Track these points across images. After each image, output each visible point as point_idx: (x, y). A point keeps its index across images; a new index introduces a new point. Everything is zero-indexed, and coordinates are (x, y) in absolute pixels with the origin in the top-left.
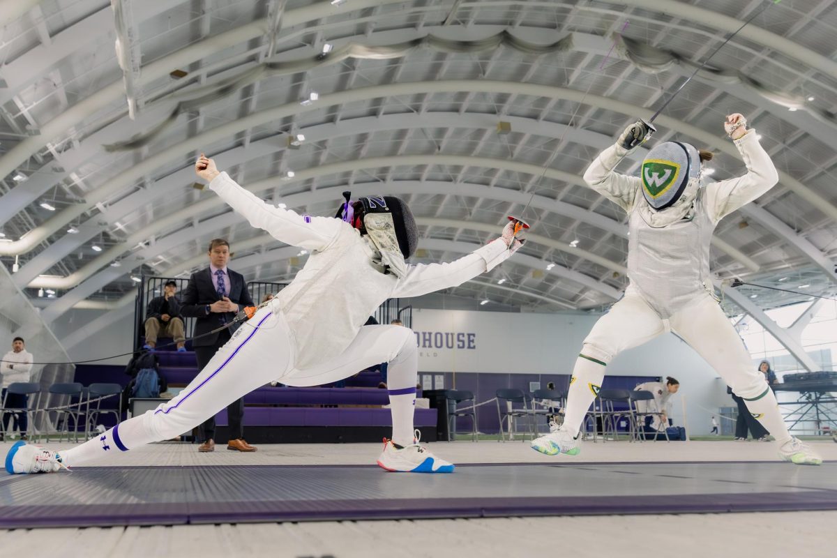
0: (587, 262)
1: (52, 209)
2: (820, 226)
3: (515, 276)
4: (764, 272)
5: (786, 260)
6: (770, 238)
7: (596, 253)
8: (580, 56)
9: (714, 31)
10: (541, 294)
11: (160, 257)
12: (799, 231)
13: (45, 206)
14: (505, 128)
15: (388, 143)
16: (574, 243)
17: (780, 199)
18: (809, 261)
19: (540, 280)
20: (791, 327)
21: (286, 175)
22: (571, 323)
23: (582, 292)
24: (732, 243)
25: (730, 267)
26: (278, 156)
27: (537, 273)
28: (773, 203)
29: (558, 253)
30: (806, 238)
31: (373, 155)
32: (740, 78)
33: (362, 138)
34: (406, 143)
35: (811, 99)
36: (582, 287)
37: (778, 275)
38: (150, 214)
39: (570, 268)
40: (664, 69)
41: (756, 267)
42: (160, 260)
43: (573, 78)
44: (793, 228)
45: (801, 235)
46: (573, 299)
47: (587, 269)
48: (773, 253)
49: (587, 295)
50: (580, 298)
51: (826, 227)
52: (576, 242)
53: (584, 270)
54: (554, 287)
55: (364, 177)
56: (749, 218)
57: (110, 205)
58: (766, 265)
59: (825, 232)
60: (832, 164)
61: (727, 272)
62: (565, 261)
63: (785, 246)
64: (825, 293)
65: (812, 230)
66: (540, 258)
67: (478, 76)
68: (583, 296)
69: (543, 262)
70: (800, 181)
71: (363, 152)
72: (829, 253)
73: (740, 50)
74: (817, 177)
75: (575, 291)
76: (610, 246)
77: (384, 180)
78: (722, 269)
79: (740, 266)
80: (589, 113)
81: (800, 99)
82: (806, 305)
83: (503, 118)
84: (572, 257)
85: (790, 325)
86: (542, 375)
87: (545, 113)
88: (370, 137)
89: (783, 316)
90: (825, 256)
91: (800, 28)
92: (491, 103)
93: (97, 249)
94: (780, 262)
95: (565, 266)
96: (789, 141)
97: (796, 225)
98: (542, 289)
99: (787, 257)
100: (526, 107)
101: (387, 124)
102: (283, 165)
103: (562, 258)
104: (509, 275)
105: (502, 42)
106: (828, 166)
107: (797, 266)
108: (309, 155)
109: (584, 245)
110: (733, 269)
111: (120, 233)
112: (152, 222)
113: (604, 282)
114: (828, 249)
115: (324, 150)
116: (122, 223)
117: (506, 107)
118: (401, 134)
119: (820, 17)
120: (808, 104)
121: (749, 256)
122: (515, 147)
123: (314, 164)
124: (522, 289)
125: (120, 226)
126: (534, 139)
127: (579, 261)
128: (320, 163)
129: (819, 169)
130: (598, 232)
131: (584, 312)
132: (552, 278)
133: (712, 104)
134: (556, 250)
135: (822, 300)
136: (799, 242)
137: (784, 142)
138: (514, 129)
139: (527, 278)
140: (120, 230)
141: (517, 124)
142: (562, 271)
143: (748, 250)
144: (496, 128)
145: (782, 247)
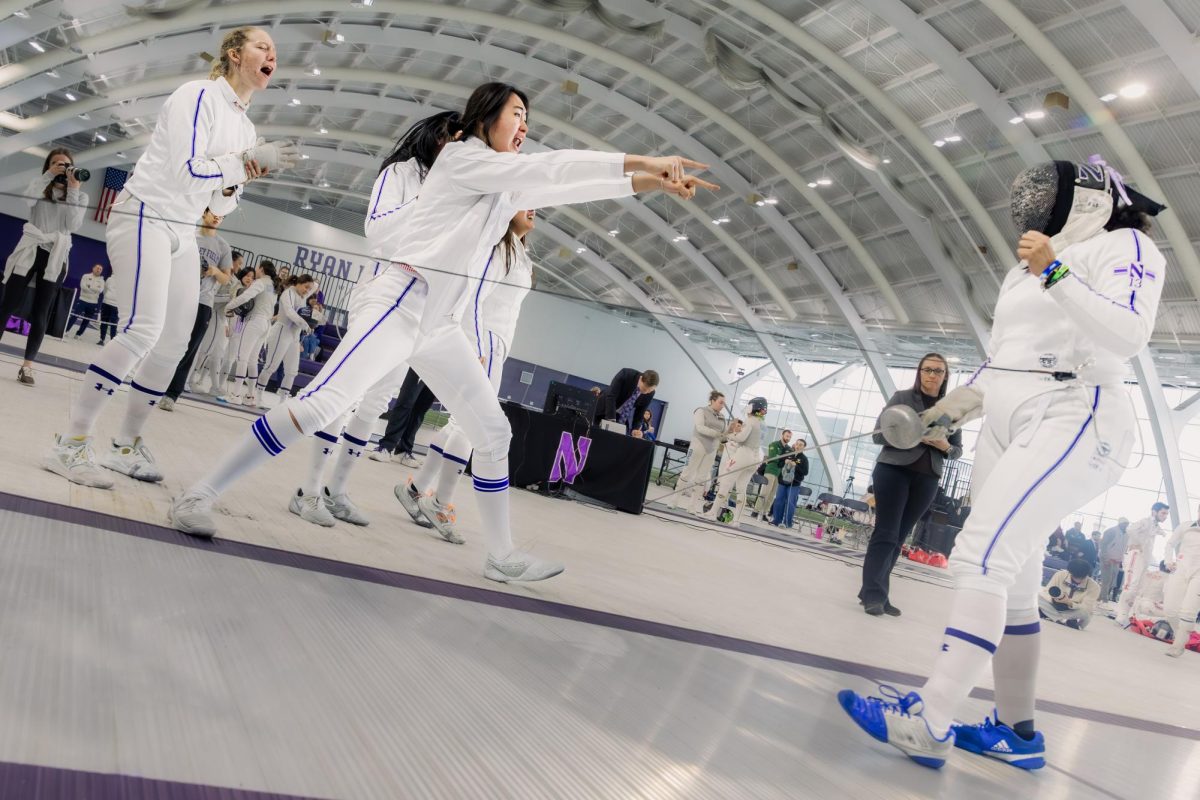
0: (622, 256)
1: (41, 50)
2: (867, 292)
3: (541, 248)
4: (801, 322)
5: (825, 316)
6: (815, 289)
7: (636, 250)
8: (670, 39)
9: (811, 58)
10: (563, 276)
11: (136, 120)
12: (845, 290)
13: (35, 45)
14: (571, 88)
15: (437, 65)
16: (614, 233)
17: (835, 251)
18: (845, 324)
19: (566, 261)
20: (811, 386)
21: (311, 71)
22: (587, 318)
23: (609, 287)
24: (778, 281)
25: (769, 306)
26: (306, 47)
27: (565, 252)
28: (828, 253)
29: (594, 236)
30: (851, 300)
31: (415, 73)
32: (822, 119)
33: (408, 53)
34: (457, 71)
35: (886, 161)
36: (611, 282)
37: (813, 329)
38: (141, 73)
39: (603, 257)
40: (748, 86)
41: (793, 315)
42: (135, 122)
43: (660, 57)
44: (841, 285)
45: (846, 294)
46: (597, 292)
47: (620, 263)
48: (816, 306)
49: (613, 291)
50: (606, 293)
51: (872, 294)
52: (615, 232)
53: (618, 265)
54: (580, 272)
55: (400, 93)
56: (799, 261)
57: (100, 53)
58: (805, 316)
59: (870, 298)
60: (894, 232)
61: (763, 310)
62: (600, 248)
63: (828, 301)
64: (858, 361)
65: (858, 293)
66: (573, 236)
67: (556, 25)
68: (608, 292)
69: (575, 242)
70: (859, 239)
71: (406, 66)
72: (868, 321)
73: (834, 89)
74: (875, 240)
75: (602, 284)
76: (652, 247)
77: (421, 101)
78: (761, 307)
79: (779, 309)
80: (666, 100)
81: (875, 159)
82: (835, 367)
83: (572, 76)
84: (608, 246)
85: (812, 383)
86: (538, 366)
87: (620, 84)
88: (418, 54)
89: (808, 372)
90: (863, 323)
91: (898, 84)
92: (564, 57)
93: (71, 97)
94: (817, 316)
95: (598, 253)
96: (859, 195)
97: (844, 282)
98: (567, 271)
99: (826, 313)
100: (600, 73)
101: (440, 46)
102: (309, 57)
103: (597, 244)
104: (535, 244)
105: (588, 9)
106: (890, 233)
107: (834, 325)
108: (343, 54)
109: (625, 237)
110: (772, 309)
111: (101, 85)
112: (140, 81)
113: (635, 283)
114: (868, 317)
115: (361, 53)
116: (107, 75)
117: (579, 66)
118: (454, 60)
119: (917, 81)
120: (881, 166)
121: (790, 301)
122: (577, 110)
123: (346, 64)
124: (544, 265)
125: (103, 78)
126: (600, 108)
127: (614, 252)
128: (353, 65)
129: (881, 232)
130: (643, 228)
131: (605, 309)
132: (579, 263)
133: (794, 132)
134: (593, 234)
135: (854, 366)
136: (843, 303)
137: (854, 195)
138: (581, 91)
139: (553, 255)
140: (102, 82)
141: (585, 87)
142: (592, 258)
143: (791, 294)
144: (561, 85)
145: (825, 301)
